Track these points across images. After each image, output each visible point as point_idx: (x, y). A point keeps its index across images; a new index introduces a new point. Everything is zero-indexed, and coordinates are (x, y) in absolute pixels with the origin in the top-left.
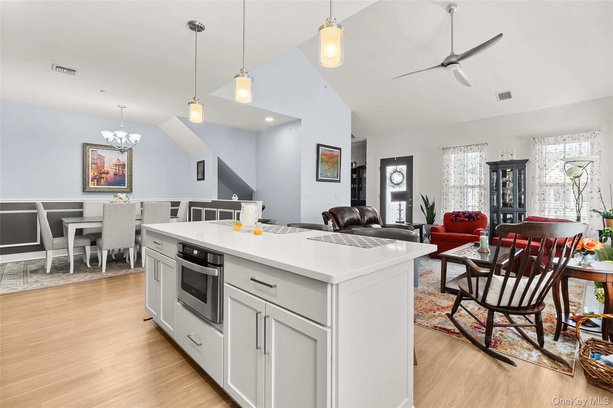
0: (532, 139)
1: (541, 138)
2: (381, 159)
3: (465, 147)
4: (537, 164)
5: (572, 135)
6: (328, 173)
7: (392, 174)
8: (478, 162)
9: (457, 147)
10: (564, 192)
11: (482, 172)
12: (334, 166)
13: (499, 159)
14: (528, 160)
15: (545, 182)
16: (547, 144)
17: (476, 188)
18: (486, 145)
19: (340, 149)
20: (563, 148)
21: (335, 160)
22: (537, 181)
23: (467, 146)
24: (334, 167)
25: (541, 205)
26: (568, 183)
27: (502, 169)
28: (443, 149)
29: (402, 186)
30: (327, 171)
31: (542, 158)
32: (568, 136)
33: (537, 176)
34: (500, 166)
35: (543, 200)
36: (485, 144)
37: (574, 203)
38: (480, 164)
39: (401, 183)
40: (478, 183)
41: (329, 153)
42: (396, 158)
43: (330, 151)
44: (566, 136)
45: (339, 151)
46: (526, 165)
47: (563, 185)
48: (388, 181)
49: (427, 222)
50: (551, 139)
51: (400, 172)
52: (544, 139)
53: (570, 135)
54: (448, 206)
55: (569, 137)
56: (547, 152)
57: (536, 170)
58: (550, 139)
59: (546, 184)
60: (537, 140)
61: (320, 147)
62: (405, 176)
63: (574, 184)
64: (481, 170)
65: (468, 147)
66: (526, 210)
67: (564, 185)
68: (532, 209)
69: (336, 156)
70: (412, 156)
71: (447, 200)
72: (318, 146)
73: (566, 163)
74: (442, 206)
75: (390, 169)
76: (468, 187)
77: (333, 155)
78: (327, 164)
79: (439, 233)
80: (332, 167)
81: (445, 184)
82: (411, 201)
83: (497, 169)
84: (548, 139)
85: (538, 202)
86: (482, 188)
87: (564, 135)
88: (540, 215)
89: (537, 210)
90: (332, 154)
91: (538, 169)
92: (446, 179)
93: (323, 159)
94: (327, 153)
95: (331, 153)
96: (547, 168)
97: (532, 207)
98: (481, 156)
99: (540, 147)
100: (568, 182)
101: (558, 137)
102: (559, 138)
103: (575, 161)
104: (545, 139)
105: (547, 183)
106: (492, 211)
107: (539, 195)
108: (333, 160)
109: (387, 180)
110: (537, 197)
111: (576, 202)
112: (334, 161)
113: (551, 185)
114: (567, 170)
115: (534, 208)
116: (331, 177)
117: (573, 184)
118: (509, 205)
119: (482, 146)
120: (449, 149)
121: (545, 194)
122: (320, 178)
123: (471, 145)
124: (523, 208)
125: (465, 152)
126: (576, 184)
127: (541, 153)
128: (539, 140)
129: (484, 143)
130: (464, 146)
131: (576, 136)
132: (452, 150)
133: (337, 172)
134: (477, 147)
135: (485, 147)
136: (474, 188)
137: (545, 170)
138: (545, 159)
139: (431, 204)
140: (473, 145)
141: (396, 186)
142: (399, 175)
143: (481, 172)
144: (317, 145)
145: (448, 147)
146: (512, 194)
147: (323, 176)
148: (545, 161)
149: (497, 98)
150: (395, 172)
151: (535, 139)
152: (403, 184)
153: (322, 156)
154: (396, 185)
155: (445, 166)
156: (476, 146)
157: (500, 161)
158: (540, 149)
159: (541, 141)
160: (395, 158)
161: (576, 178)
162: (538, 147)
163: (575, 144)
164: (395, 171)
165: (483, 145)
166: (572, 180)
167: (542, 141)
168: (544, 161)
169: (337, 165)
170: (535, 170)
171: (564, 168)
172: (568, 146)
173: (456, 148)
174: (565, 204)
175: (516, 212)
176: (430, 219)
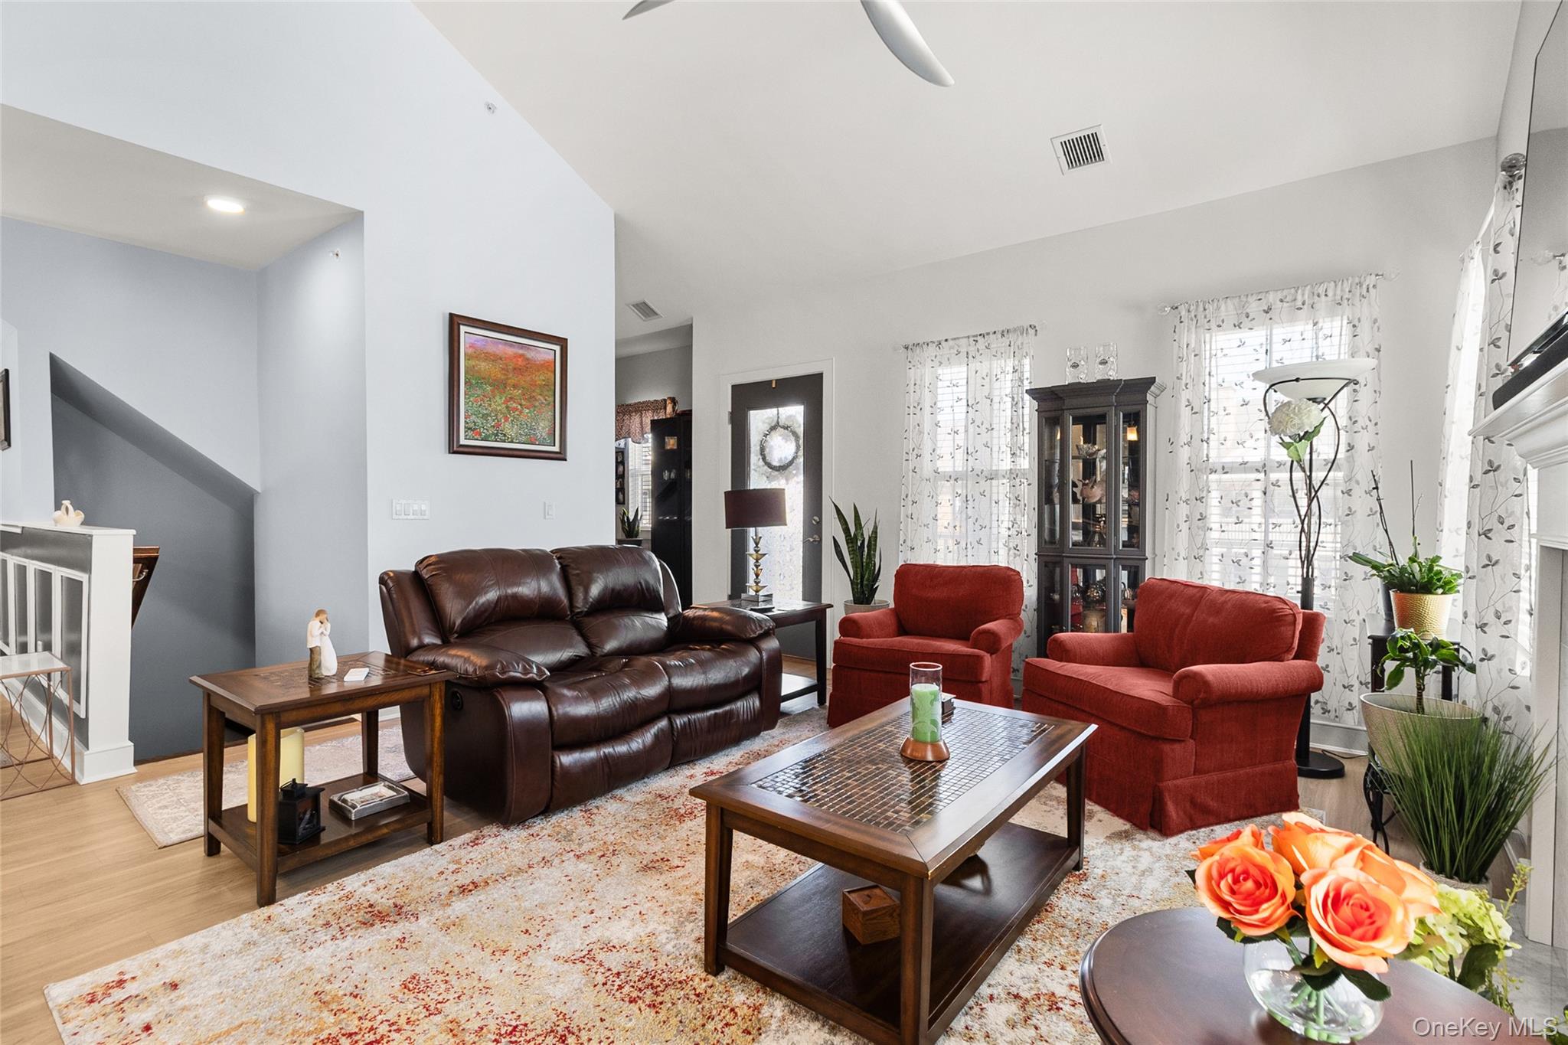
0: (1168, 309)
1: (1197, 306)
2: (734, 387)
3: (972, 339)
4: (1185, 395)
5: (1293, 291)
6: (507, 425)
7: (766, 436)
8: (1008, 391)
9: (946, 340)
10: (1265, 494)
11: (1018, 425)
12: (536, 400)
13: (1067, 378)
14: (1152, 381)
15: (1207, 456)
16: (1213, 325)
17: (1001, 481)
18: (1032, 332)
19: (562, 342)
20: (1264, 340)
21: (540, 378)
22: (1184, 454)
23: (976, 336)
24: (537, 404)
25: (1192, 537)
26: (1278, 462)
27: (1076, 411)
28: (907, 348)
29: (794, 472)
30: (500, 416)
31: (1199, 375)
32: (1280, 295)
33: (1184, 438)
34: (1069, 402)
35: (1199, 520)
36: (1029, 329)
37: (1294, 530)
38: (1013, 398)
39: (791, 463)
40: (1006, 465)
41: (510, 351)
42: (777, 380)
43: (511, 346)
44: (1272, 298)
45: (557, 348)
46: (1149, 397)
47: (1261, 469)
48: (755, 459)
49: (854, 595)
50: (1228, 310)
51: (786, 428)
52: (1205, 310)
53: (1285, 292)
54: (920, 539)
55: (1281, 301)
56: (1214, 352)
57: (1179, 417)
58: (1223, 308)
59: (1211, 466)
60: (1184, 313)
61: (463, 329)
62: (801, 442)
63: (1295, 463)
64: (1015, 418)
65: (979, 338)
66: (1148, 554)
67: (1263, 468)
68: (1166, 549)
69: (542, 365)
70: (820, 376)
71: (918, 519)
72: (455, 322)
73: (1270, 387)
74: (901, 542)
75: (759, 419)
76: (978, 475)
77: (528, 359)
78: (500, 393)
79: (864, 642)
80: (524, 403)
81: (911, 467)
82: (818, 523)
83: (1060, 412)
84: (1218, 308)
85: (1184, 527)
86: (1018, 480)
87: (1267, 292)
88: (1190, 572)
89: (1183, 554)
90: (521, 356)
91: (1185, 412)
92: (913, 450)
93: (478, 372)
94: (498, 352)
95: (521, 352)
96: (1212, 409)
97: (1166, 544)
98: (1015, 371)
99: (1194, 336)
100: (1278, 459)
101: (1250, 299)
102: (1254, 307)
103: (1297, 380)
104: (1210, 308)
105: (1211, 460)
106: (1047, 559)
107: (1186, 502)
108: (528, 378)
109: (752, 455)
110: (1183, 510)
111: (1300, 526)
112: (533, 384)
113: (1223, 468)
114: (1273, 414)
115: (1173, 549)
116: (523, 439)
117: (1292, 462)
118: (1096, 538)
119: (1020, 337)
120: (925, 346)
121: (1207, 501)
122: (463, 442)
123: (988, 334)
124: (1138, 547)
125: (970, 357)
126: (1299, 461)
127: (1196, 355)
128: (1189, 311)
129: (1026, 325)
130: (968, 337)
131: (1303, 295)
132: (932, 350)
133: (547, 423)
134: (1005, 341)
135: (1030, 339)
136: (994, 482)
137: (1209, 414)
138: (1207, 377)
139: (867, 533)
140: (995, 332)
141: (776, 473)
142: (786, 439)
143: (1015, 425)
144: (448, 316)
145: (921, 342)
146: (1104, 501)
147: (480, 435)
148: (1207, 385)
149: (1058, 158)
150: (773, 428)
151: (1177, 308)
152: (797, 469)
153: (472, 363)
154: (777, 470)
155: (912, 407)
156: (1003, 335)
157: (1069, 384)
158: (1193, 345)
159: (1195, 316)
160: (771, 381)
161: (1300, 440)
162: (1188, 336)
163: (1299, 327)
164: (773, 425)
165: (1022, 334)
166: (1288, 449)
167: (1198, 317)
168: (1204, 384)
169: (552, 399)
170: (1176, 417)
171: (1266, 410)
172: (1280, 332)
173: (943, 343)
174: (1266, 532)
175: (1118, 562)
176: (862, 586)
